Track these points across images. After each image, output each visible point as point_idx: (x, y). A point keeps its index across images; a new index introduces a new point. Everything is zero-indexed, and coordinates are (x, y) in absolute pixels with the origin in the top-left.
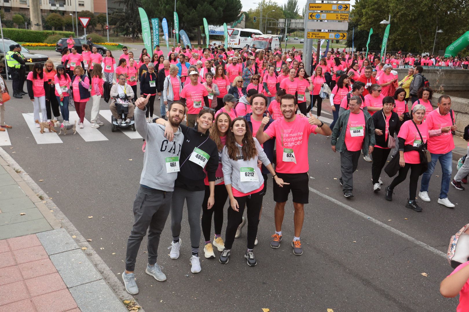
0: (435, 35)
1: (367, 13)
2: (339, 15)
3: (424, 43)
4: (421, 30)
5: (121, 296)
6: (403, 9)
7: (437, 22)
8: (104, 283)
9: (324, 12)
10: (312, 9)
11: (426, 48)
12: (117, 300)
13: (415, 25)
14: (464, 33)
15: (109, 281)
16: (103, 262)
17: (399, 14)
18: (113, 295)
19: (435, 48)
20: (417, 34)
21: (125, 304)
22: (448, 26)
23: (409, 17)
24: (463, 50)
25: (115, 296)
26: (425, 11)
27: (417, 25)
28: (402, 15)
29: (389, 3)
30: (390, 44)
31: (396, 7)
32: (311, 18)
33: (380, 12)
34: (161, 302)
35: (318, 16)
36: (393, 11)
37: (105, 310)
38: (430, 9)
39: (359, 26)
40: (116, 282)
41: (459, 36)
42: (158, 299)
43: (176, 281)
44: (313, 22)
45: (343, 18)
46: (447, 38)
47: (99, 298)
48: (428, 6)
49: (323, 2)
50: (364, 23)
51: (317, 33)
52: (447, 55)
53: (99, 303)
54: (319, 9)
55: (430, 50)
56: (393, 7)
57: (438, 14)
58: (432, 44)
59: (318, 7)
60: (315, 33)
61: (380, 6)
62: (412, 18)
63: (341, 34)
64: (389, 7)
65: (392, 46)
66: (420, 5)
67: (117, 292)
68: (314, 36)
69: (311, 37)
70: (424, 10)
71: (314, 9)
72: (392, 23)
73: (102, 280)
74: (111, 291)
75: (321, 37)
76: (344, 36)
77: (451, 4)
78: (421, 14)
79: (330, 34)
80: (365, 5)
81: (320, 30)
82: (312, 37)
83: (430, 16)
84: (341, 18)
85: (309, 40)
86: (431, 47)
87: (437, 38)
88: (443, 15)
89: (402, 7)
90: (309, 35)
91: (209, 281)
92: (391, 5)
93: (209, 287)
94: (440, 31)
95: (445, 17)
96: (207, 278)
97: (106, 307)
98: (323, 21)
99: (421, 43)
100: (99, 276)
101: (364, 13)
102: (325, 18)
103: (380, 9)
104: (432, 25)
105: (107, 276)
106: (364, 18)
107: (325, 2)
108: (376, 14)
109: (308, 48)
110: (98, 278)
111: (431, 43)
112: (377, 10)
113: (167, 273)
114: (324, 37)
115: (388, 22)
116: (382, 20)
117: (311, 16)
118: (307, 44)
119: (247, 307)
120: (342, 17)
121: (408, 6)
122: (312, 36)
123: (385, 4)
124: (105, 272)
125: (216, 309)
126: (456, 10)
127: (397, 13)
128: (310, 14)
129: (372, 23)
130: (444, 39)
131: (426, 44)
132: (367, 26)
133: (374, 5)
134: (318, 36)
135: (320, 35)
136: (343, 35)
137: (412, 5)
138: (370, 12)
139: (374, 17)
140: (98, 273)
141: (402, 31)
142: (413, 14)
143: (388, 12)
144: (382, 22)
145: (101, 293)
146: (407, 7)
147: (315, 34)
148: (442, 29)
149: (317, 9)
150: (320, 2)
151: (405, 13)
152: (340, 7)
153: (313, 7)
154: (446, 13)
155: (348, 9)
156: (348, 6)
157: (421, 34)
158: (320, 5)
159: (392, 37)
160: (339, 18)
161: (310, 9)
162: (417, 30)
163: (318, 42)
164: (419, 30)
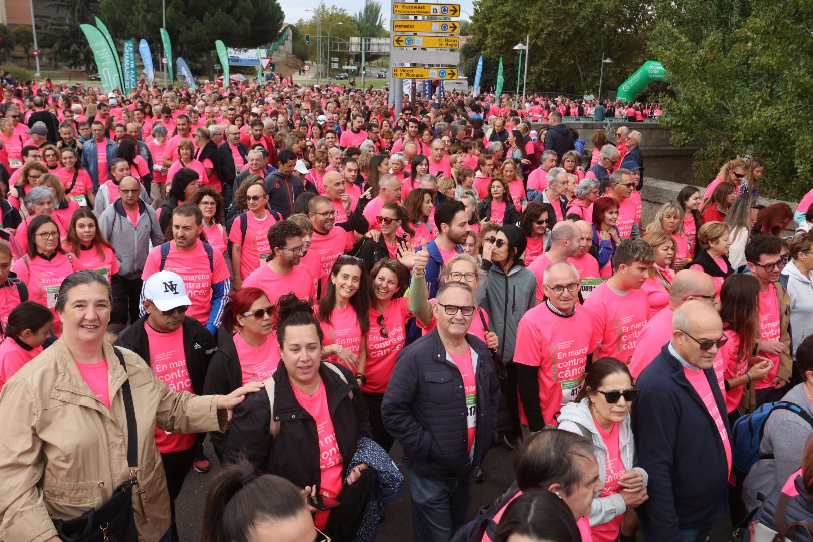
0: (600, 66)
1: (493, 31)
2: (443, 39)
3: (585, 79)
4: (579, 57)
6: (549, 24)
7: (603, 46)
9: (418, 34)
10: (398, 29)
11: (588, 87)
13: (570, 50)
17: (544, 32)
19: (602, 87)
20: (575, 63)
22: (620, 53)
23: (560, 37)
24: (644, 91)
26: (584, 27)
27: (573, 51)
28: (549, 34)
29: (527, 14)
30: (532, 80)
32: (397, 45)
33: (515, 28)
35: (410, 41)
36: (534, 28)
38: (591, 24)
39: (482, 52)
41: (637, 67)
44: (402, 51)
45: (450, 45)
46: (618, 71)
48: (589, 20)
49: (415, 17)
50: (490, 47)
51: (410, 69)
54: (409, 29)
55: (595, 92)
56: (534, 20)
57: (604, 33)
58: (597, 81)
59: (408, 26)
60: (407, 69)
61: (513, 20)
62: (564, 39)
63: (448, 71)
64: (528, 20)
65: (536, 83)
66: (575, 19)
68: (404, 74)
69: (399, 74)
70: (581, 26)
71: (402, 29)
72: (534, 48)
75: (417, 76)
76: (453, 74)
77: (623, 18)
78: (578, 31)
79: (431, 71)
80: (491, 18)
81: (414, 65)
82: (402, 77)
83: (593, 34)
84: (447, 44)
85: (397, 80)
86: (596, 85)
87: (604, 71)
88: (611, 34)
89: (548, 22)
90: (396, 73)
92: (531, 17)
94: (608, 61)
95: (615, 37)
99: (582, 79)
101: (489, 30)
102: (421, 45)
103: (514, 24)
104: (597, 51)
106: (489, 40)
107: (420, 18)
108: (508, 33)
109: (397, 94)
111: (597, 78)
112: (509, 26)
114: (421, 76)
115: (527, 48)
116: (517, 44)
117: (398, 41)
120: (449, 43)
121: (558, 19)
122: (401, 75)
123: (522, 16)
126: (630, 28)
127: (542, 30)
128: (397, 38)
129: (502, 46)
130: (615, 72)
131: (589, 79)
132: (495, 52)
133: (504, 17)
135: (413, 73)
136: (451, 73)
137: (564, 18)
138: (498, 29)
139: (506, 37)
141: (550, 59)
142: (566, 32)
143: (527, 29)
144: (516, 47)
146: (557, 21)
147: (407, 71)
148: (611, 57)
149: (406, 29)
150: (412, 17)
151: (553, 31)
152: (444, 27)
153: (400, 26)
154: (616, 32)
155: (457, 30)
156: (457, 24)
157: (580, 64)
158: (411, 23)
159: (535, 69)
160: (444, 44)
161: (396, 29)
162: (573, 58)
163: (412, 83)
164: (577, 58)
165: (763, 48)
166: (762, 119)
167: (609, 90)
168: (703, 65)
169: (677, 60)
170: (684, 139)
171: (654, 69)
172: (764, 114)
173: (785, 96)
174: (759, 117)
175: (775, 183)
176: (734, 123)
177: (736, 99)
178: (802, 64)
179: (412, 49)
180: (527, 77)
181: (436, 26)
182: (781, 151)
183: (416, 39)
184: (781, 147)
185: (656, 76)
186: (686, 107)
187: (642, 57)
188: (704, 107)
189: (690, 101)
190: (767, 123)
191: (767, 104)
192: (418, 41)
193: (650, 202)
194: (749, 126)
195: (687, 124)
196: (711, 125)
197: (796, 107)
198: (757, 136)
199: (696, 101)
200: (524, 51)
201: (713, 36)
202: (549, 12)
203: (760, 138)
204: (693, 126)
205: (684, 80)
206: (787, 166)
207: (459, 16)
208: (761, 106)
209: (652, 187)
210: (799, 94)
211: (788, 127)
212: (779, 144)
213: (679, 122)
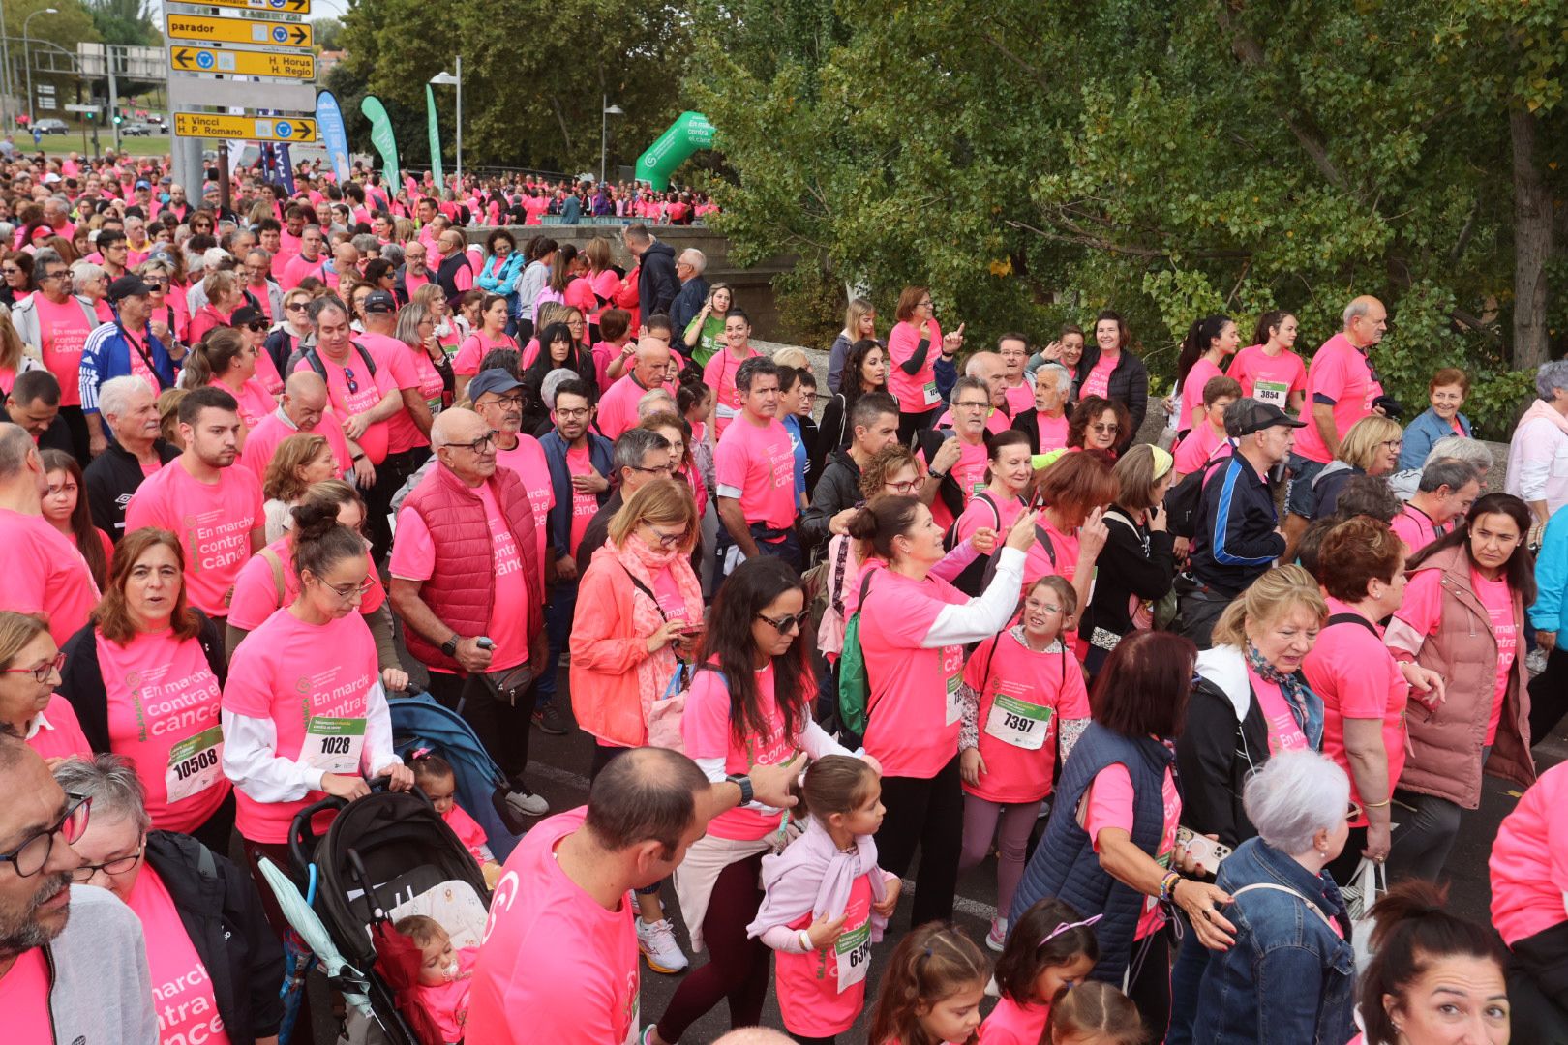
0: (601, 122)
1: (389, 44)
2: (279, 59)
3: (575, 145)
4: (560, 102)
6: (499, 37)
7: (603, 82)
9: (224, 46)
10: (178, 33)
11: (581, 160)
13: (543, 88)
14: (678, 115)
17: (490, 52)
19: (606, 159)
20: (554, 113)
22: (634, 96)
23: (521, 63)
24: (683, 167)
26: (565, 46)
27: (549, 90)
28: (501, 56)
29: (454, 15)
30: (472, 145)
31: (479, 31)
32: (181, 66)
33: (432, 41)
35: (206, 61)
36: (470, 43)
38: (577, 41)
41: (667, 123)
44: (191, 79)
45: (294, 71)
46: (635, 129)
48: (570, 31)
49: (216, 11)
50: (385, 76)
51: (211, 118)
52: (642, 179)
54: (204, 35)
55: (595, 166)
56: (468, 28)
57: (602, 58)
58: (597, 150)
59: (201, 28)
60: (206, 118)
61: (428, 24)
62: (530, 67)
63: (295, 124)
64: (456, 27)
65: (480, 151)
66: (547, 29)
68: (201, 128)
69: (189, 131)
70: (561, 43)
71: (188, 33)
72: (472, 83)
75: (228, 132)
76: (306, 129)
77: (635, 32)
78: (553, 53)
79: (258, 123)
80: (382, 18)
81: (221, 110)
82: (196, 133)
83: (583, 60)
84: (288, 70)
85: (186, 140)
86: (596, 156)
87: (608, 129)
88: (617, 61)
89: (496, 32)
90: (181, 124)
92: (462, 22)
94: (614, 110)
95: (624, 66)
98: (226, 77)
99: (569, 145)
101: (381, 43)
102: (232, 68)
103: (431, 33)
104: (591, 91)
106: (382, 63)
108: (420, 49)
109: (190, 169)
111: (594, 144)
112: (421, 35)
114: (239, 133)
115: (456, 80)
116: (437, 74)
117: (180, 58)
118: (182, 154)
120: (292, 67)
121: (514, 28)
122: (194, 129)
123: (445, 17)
126: (649, 49)
127: (485, 48)
128: (177, 52)
129: (409, 76)
131: (583, 146)
132: (395, 87)
133: (408, 18)
134: (216, 127)
135: (223, 126)
136: (301, 127)
137: (525, 27)
138: (399, 41)
139: (415, 58)
141: (506, 104)
142: (532, 54)
143: (458, 45)
144: (436, 80)
146: (512, 32)
147: (205, 122)
148: (619, 103)
149: (196, 34)
151: (507, 51)
152: (280, 35)
153: (182, 28)
154: (625, 57)
155: (306, 42)
156: (306, 30)
157: (563, 114)
158: (207, 23)
159: (479, 124)
160: (282, 69)
161: (172, 34)
162: (550, 104)
163: (220, 148)
164: (556, 104)
165: (865, 96)
166: (873, 221)
167: (620, 165)
168: (776, 122)
169: (731, 111)
170: (751, 255)
171: (695, 127)
172: (876, 213)
173: (906, 182)
174: (869, 216)
177: (834, 183)
178: (927, 127)
179: (212, 76)
180: (463, 140)
181: (261, 32)
183: (220, 56)
184: (910, 268)
185: (702, 141)
186: (751, 197)
187: (675, 107)
188: (782, 198)
189: (757, 187)
190: (882, 229)
191: (878, 194)
192: (224, 60)
194: (854, 233)
195: (755, 227)
196: (795, 230)
197: (925, 201)
198: (870, 249)
199: (768, 186)
200: (453, 86)
201: (790, 70)
202: (496, 14)
203: (876, 253)
204: (764, 231)
205: (746, 147)
207: (308, 13)
208: (872, 198)
210: (927, 180)
211: (914, 236)
213: (740, 223)
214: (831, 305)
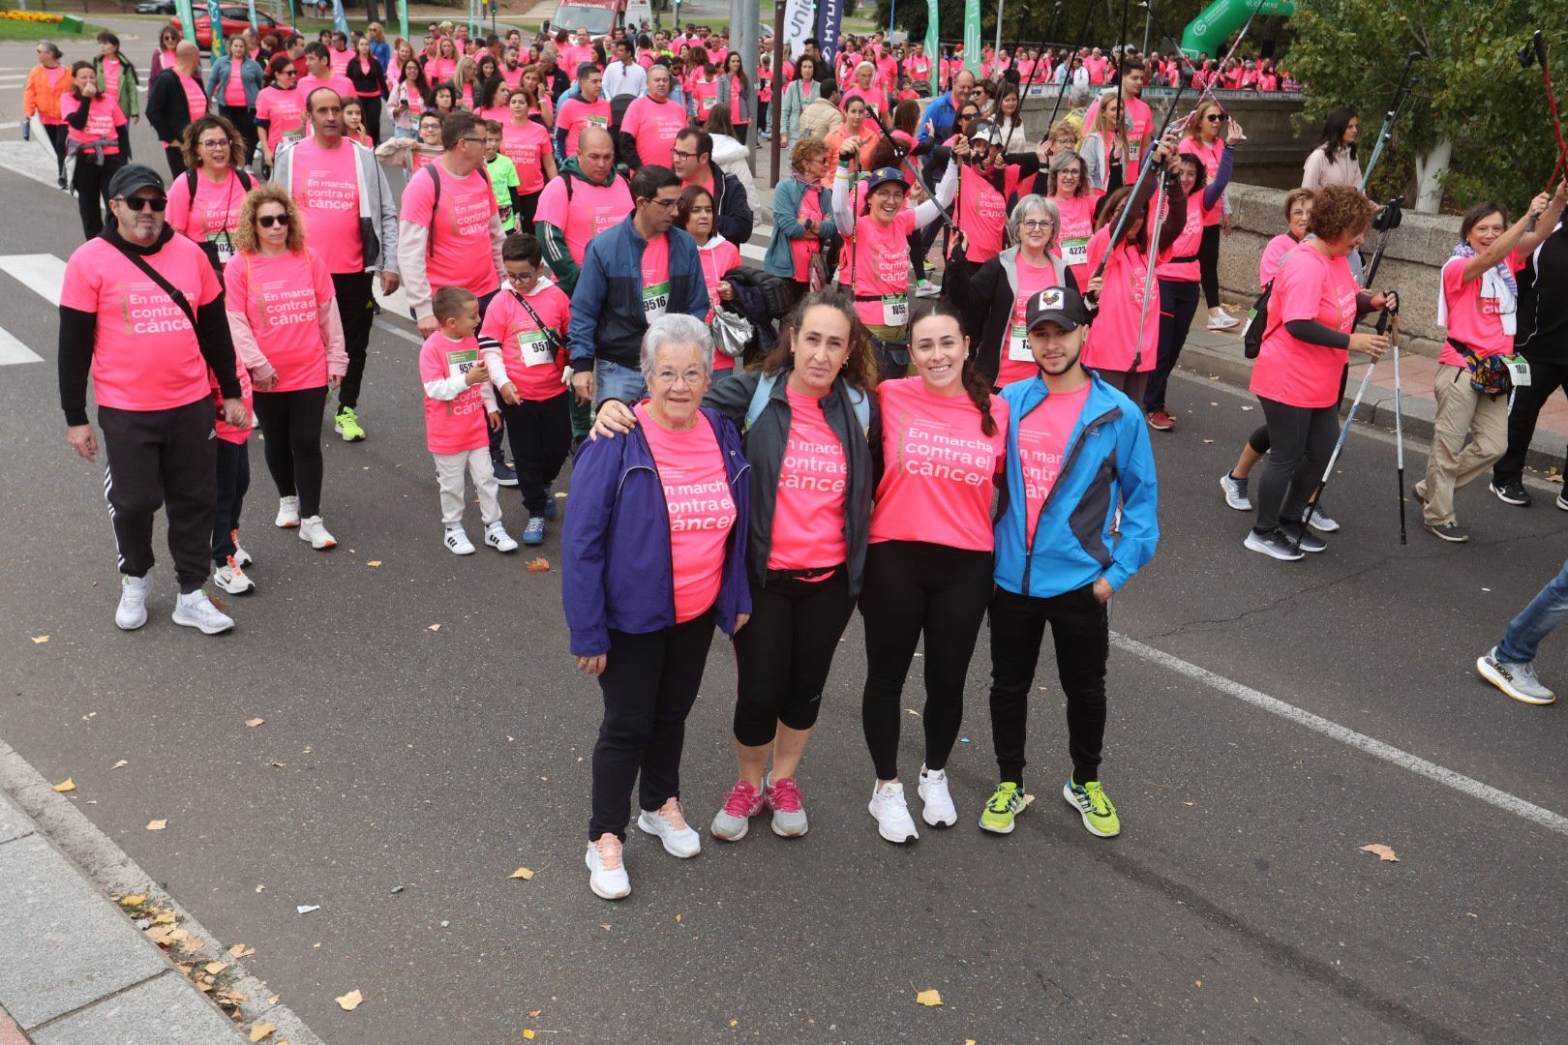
3: (1118, 12)
5: (111, 885)
8: (45, 846)
12: (96, 897)
15: (66, 841)
16: (42, 779)
18: (80, 880)
19: (1150, 29)
21: (129, 909)
25: (85, 884)
34: (259, 890)
37: (48, 936)
40: (92, 842)
42: (248, 882)
43: (311, 818)
47: (24, 898)
52: (1188, 50)
53: (26, 914)
55: (1138, 36)
58: (1141, 17)
65: (1020, 21)
67: (95, 873)
73: (36, 837)
74: (70, 869)
86: (1139, 24)
91: (428, 807)
93: (427, 824)
96: (421, 798)
97: (54, 924)
99: (1110, 12)
100: (24, 824)
105: (56, 823)
110: (18, 832)
113: (279, 794)
118: (741, 12)
119: (558, 876)
124: (48, 812)
125: (453, 892)
140: (17, 814)
145: (34, 878)
166: (1495, 61)
167: (1164, 33)
172: (1499, 52)
173: (1544, 14)
174: (1489, 56)
175: (1510, 198)
176: (1437, 72)
177: (1442, 23)
180: (1005, 8)
182: (1527, 133)
184: (1529, 122)
190: (1505, 71)
193: (1261, 235)
194: (1469, 79)
198: (1481, 99)
203: (1489, 103)
204: (1353, 77)
206: (1538, 162)
208: (1494, 35)
209: (1265, 206)
212: (1525, 118)
214: (1394, 187)
